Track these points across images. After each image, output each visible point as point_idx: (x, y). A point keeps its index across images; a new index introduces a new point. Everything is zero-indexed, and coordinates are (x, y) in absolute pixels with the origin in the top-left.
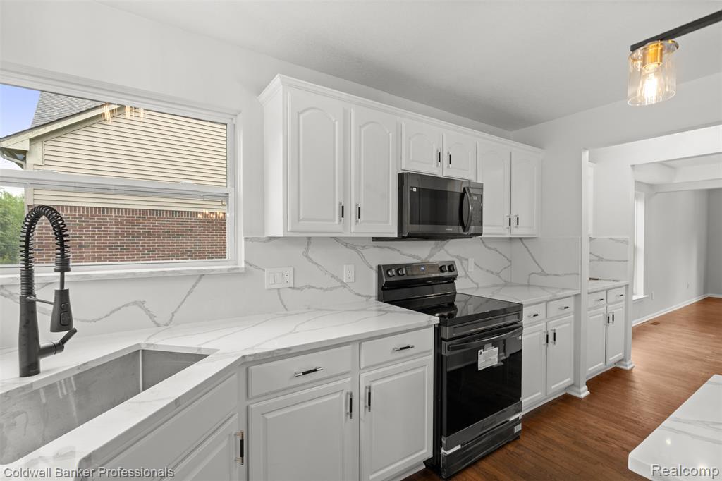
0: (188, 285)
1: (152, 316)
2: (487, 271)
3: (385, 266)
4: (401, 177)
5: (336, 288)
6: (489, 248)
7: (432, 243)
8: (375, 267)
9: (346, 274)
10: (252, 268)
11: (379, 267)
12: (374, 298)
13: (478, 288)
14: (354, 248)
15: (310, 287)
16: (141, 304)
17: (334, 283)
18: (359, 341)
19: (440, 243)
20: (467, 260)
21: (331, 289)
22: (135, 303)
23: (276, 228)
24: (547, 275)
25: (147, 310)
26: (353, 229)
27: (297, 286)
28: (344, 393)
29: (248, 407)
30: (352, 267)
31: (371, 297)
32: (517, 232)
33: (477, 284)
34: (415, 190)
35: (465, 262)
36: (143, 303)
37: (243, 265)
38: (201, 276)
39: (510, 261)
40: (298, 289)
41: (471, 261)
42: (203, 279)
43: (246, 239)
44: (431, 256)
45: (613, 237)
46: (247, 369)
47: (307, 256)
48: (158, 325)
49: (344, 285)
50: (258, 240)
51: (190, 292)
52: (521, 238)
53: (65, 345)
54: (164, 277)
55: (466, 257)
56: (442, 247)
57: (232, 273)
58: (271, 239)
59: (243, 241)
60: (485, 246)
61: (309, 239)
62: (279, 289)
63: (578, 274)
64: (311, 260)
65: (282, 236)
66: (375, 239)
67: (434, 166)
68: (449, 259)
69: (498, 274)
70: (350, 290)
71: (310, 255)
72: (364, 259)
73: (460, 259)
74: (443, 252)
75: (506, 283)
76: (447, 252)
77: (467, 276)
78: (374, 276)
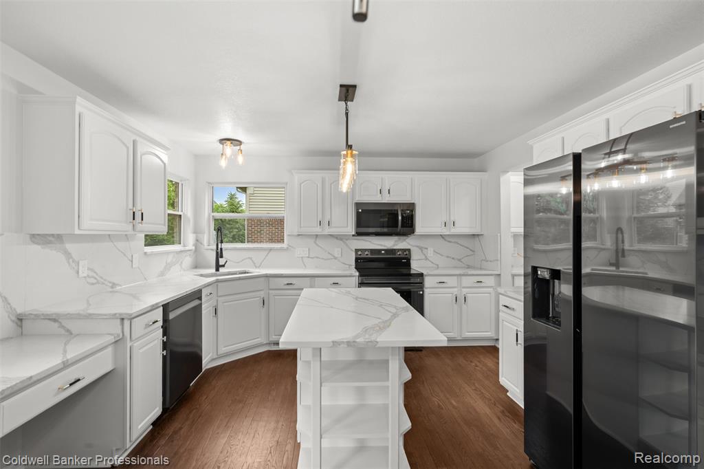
0: (267, 252)
1: (254, 264)
2: (448, 257)
4: (356, 205)
5: (331, 259)
6: (449, 242)
7: (396, 237)
8: (354, 250)
9: (337, 252)
10: (291, 248)
11: (356, 250)
12: (354, 266)
13: (438, 268)
14: (341, 240)
15: (317, 258)
16: (251, 258)
17: (330, 257)
19: (402, 238)
20: (427, 249)
21: (329, 259)
22: (249, 258)
24: (487, 261)
25: (253, 261)
27: (311, 256)
29: (269, 293)
30: (340, 249)
31: (351, 265)
32: (457, 230)
33: (438, 265)
34: (360, 211)
35: (425, 251)
37: (286, 246)
38: (271, 250)
39: (473, 251)
40: (312, 258)
41: (431, 249)
43: (288, 235)
44: (394, 245)
48: (256, 267)
49: (336, 258)
50: (293, 235)
51: (267, 255)
52: (477, 235)
54: (258, 249)
55: (426, 246)
56: (405, 240)
57: (281, 249)
58: (299, 235)
60: (445, 240)
61: (317, 235)
62: (302, 257)
63: (498, 260)
64: (317, 245)
66: (350, 235)
67: (379, 196)
68: (405, 247)
69: (459, 260)
70: (339, 261)
71: (317, 242)
72: (347, 245)
73: (421, 248)
74: (404, 243)
75: (469, 267)
76: (408, 243)
77: (426, 259)
78: (354, 254)
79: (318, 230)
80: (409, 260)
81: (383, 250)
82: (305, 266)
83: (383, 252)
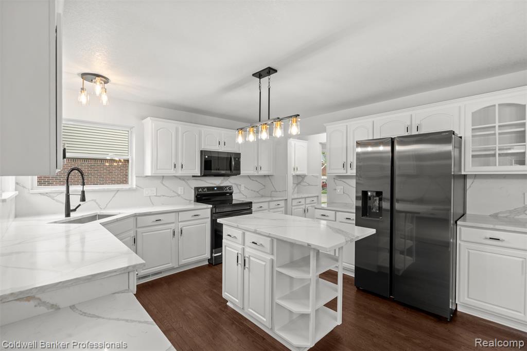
0: (113, 194)
1: (99, 205)
2: (252, 190)
3: (197, 188)
4: (201, 152)
5: (175, 196)
6: (253, 180)
7: (222, 178)
8: (193, 188)
9: (180, 191)
10: (138, 188)
11: (195, 188)
12: (193, 201)
13: (247, 198)
14: (183, 180)
15: (163, 196)
16: (95, 201)
17: (174, 194)
18: (178, 212)
19: (226, 178)
21: (173, 197)
22: (92, 200)
23: (148, 172)
24: (277, 192)
25: (97, 203)
26: (180, 173)
27: (158, 195)
28: (172, 230)
29: (136, 231)
30: (183, 188)
31: (191, 200)
32: (262, 173)
33: (246, 196)
34: (207, 157)
35: (239, 186)
36: (96, 200)
37: (135, 187)
38: (118, 191)
39: (264, 186)
40: (159, 196)
41: (243, 186)
42: (119, 192)
43: (136, 177)
44: (221, 183)
45: (313, 175)
46: (136, 219)
47: (162, 183)
48: (101, 209)
49: (179, 195)
50: (141, 177)
51: (114, 196)
52: (268, 176)
53: (77, 210)
54: (104, 191)
55: (240, 184)
56: (227, 180)
57: (130, 190)
58: (147, 176)
59: (135, 178)
60: (250, 179)
61: (163, 176)
62: (150, 196)
63: (286, 191)
64: (164, 185)
65: (150, 175)
66: (193, 176)
67: (217, 146)
68: (230, 184)
69: (258, 192)
70: (182, 197)
71: (164, 183)
72: (188, 185)
73: (237, 185)
74: (227, 182)
75: (262, 196)
76: (230, 182)
77: (240, 192)
78: (193, 191)
79: (172, 172)
80: (231, 194)
81: (215, 187)
82: (153, 204)
83: (216, 189)
